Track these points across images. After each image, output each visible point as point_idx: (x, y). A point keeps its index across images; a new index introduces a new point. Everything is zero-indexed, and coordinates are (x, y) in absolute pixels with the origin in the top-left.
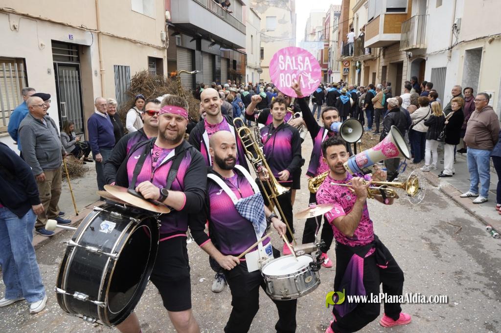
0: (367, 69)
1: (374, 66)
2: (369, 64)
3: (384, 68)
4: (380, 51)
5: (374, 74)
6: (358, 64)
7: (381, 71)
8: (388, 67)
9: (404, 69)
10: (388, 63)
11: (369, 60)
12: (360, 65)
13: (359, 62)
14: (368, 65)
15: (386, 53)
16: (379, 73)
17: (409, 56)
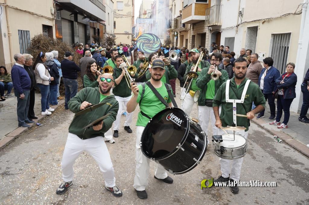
0: (182, 37)
1: (187, 35)
2: (183, 33)
3: (194, 36)
4: (190, 26)
5: (187, 40)
6: (176, 34)
7: (191, 38)
8: (196, 36)
9: (207, 37)
10: (196, 33)
11: (183, 31)
12: (177, 34)
13: (177, 32)
14: (183, 35)
15: (195, 27)
16: (190, 39)
17: (210, 29)
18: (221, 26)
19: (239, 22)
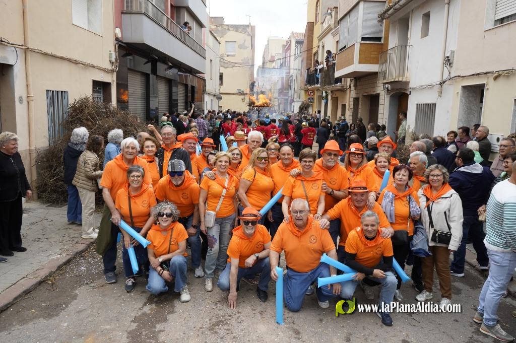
0: (336, 100)
1: (344, 98)
2: (338, 94)
4: (351, 82)
5: (344, 106)
6: (324, 95)
7: (352, 103)
11: (338, 90)
12: (327, 96)
13: (326, 93)
14: (336, 96)
16: (349, 105)
17: (387, 88)
18: (409, 82)
19: (446, 76)
